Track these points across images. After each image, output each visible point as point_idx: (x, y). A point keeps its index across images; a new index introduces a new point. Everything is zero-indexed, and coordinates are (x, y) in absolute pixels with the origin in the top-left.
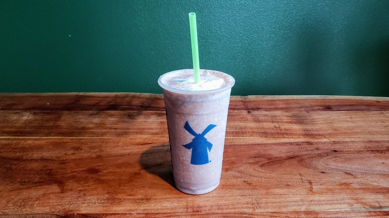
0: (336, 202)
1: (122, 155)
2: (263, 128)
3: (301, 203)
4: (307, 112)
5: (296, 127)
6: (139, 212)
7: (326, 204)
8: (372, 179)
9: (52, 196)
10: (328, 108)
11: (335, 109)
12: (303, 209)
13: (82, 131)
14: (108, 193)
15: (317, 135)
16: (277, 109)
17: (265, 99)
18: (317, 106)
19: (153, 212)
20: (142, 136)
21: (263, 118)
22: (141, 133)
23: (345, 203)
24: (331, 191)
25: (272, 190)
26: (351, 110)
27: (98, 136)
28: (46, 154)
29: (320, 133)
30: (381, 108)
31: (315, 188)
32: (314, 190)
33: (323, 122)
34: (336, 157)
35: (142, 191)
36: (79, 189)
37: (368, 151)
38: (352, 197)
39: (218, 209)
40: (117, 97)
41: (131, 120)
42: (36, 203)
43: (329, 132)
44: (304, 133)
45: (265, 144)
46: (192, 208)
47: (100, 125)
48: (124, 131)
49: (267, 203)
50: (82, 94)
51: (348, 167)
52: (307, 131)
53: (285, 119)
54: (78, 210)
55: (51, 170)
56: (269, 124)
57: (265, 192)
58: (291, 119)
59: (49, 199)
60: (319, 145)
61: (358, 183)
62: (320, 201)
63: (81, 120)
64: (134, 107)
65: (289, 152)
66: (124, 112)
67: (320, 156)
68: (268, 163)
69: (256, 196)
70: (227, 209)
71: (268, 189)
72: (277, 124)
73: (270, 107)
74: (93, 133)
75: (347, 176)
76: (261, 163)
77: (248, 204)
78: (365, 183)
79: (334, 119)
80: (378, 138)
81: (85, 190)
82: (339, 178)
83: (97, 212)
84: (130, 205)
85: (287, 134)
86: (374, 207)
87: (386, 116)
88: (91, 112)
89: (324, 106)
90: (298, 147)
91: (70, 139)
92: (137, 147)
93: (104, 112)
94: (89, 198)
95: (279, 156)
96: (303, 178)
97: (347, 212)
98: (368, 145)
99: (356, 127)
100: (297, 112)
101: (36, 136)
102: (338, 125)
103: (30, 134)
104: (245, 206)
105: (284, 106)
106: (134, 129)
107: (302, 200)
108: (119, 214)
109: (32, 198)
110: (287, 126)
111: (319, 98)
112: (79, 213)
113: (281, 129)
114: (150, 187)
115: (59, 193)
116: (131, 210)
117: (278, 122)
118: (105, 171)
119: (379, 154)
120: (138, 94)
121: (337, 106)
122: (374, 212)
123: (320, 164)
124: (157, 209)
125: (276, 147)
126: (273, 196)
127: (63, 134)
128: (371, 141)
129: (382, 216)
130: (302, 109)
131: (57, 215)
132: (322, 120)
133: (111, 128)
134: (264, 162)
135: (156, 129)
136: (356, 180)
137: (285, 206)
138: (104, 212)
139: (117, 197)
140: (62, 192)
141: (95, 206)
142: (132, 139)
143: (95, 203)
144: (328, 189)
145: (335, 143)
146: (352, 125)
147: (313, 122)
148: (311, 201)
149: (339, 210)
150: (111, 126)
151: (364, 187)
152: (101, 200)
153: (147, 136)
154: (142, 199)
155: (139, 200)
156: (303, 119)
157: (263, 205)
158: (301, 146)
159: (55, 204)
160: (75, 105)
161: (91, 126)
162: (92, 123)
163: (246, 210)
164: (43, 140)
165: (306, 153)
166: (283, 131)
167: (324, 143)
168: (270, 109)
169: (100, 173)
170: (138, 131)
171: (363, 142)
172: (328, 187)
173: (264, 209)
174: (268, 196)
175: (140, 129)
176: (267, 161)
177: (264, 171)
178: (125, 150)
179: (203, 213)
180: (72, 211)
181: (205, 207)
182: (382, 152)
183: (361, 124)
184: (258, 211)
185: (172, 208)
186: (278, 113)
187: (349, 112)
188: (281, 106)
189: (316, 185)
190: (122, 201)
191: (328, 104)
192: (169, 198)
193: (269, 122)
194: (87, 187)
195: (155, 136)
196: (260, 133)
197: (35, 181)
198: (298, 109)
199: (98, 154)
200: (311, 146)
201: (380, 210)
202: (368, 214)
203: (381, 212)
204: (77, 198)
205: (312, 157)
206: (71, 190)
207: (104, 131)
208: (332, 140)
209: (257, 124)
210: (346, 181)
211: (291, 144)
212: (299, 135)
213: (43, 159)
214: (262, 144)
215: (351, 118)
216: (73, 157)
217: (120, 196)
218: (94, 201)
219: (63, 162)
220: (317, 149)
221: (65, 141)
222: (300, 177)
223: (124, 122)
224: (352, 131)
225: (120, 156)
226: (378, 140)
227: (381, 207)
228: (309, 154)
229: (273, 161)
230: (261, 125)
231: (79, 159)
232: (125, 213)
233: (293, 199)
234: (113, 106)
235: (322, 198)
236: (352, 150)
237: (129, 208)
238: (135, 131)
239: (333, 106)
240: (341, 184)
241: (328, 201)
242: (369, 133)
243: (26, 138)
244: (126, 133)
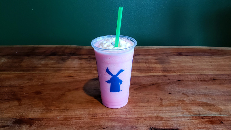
0: (174, 111)
1: (56, 83)
2: (140, 67)
3: (154, 112)
4: (167, 56)
5: (159, 66)
6: (62, 117)
7: (169, 112)
8: (198, 98)
9: (13, 107)
10: (180, 54)
11: (184, 55)
12: (155, 115)
13: (34, 68)
14: (45, 106)
15: (170, 71)
16: (149, 55)
17: (143, 48)
18: (173, 53)
19: (69, 117)
20: (68, 72)
21: (140, 60)
22: (68, 70)
23: (179, 112)
24: (173, 105)
25: (138, 104)
26: (193, 55)
27: (43, 72)
28: (12, 83)
29: (172, 69)
30: (212, 54)
31: (164, 103)
32: (163, 104)
33: (175, 63)
34: (179, 84)
35: (65, 105)
36: (29, 103)
37: (199, 80)
38: (184, 108)
39: (106, 115)
40: (56, 48)
41: (63, 62)
42: (4, 111)
43: (178, 69)
44: (163, 69)
45: (139, 76)
46: (92, 114)
47: (45, 65)
48: (59, 68)
49: (135, 112)
50: (36, 46)
51: (185, 90)
52: (165, 68)
53: (153, 61)
54: (27, 116)
55: (15, 92)
56: (143, 64)
57: (134, 105)
58: (156, 61)
59: (12, 109)
60: (170, 77)
61: (189, 100)
62: (165, 111)
63: (35, 62)
64: (66, 54)
65: (152, 81)
66: (60, 57)
67: (170, 83)
68: (139, 88)
69: (129, 108)
70: (111, 115)
71: (136, 103)
72: (148, 64)
73: (146, 54)
74: (40, 70)
75: (184, 96)
76: (135, 88)
77: (124, 112)
78: (193, 100)
79: (182, 61)
80: (206, 72)
81: (33, 104)
82: (178, 97)
83: (38, 117)
84: (57, 113)
85: (153, 70)
86: (196, 114)
87: (214, 59)
88: (40, 57)
89: (178, 53)
90: (158, 78)
91: (27, 74)
92: (65, 78)
93: (48, 57)
94: (34, 108)
95: (146, 83)
96: (158, 97)
97: (180, 117)
98: (199, 77)
99: (194, 66)
100: (161, 57)
101: (7, 72)
102: (183, 65)
103: (4, 70)
104: (122, 113)
105: (154, 53)
106: (64, 68)
107: (155, 110)
108: (50, 118)
109: (2, 109)
110: (153, 65)
111: (176, 48)
112: (28, 117)
113: (150, 68)
114: (69, 103)
115: (17, 106)
116: (57, 116)
117: (148, 63)
118: (45, 93)
119: (205, 82)
120: (69, 46)
121: (185, 52)
122: (195, 117)
123: (169, 88)
124: (72, 115)
125: (145, 78)
126: (139, 107)
127: (24, 71)
128: (201, 75)
129: (199, 119)
130: (164, 55)
131: (15, 119)
132: (175, 61)
133: (51, 67)
134: (137, 87)
135: (77, 67)
136: (189, 98)
137: (144, 114)
138: (42, 117)
139: (50, 108)
140: (19, 105)
141: (37, 113)
142: (62, 73)
143: (37, 112)
144: (171, 103)
145: (180, 75)
146: (192, 64)
147: (169, 62)
148: (160, 110)
149: (175, 116)
150: (51, 65)
151: (193, 102)
152: (41, 110)
153: (71, 72)
154: (64, 109)
155: (62, 110)
156: (164, 61)
157: (132, 113)
158: (160, 78)
159: (15, 112)
160: (32, 53)
161: (40, 65)
162: (41, 64)
163: (122, 116)
164: (12, 74)
165: (162, 82)
166: (151, 69)
167: (174, 76)
168: (145, 55)
169: (42, 94)
170: (67, 68)
171: (197, 75)
172: (171, 102)
173: (132, 115)
174: (135, 108)
175: (68, 68)
176: (138, 87)
177: (136, 93)
178: (57, 80)
179: (97, 117)
180: (23, 116)
181: (99, 114)
182: (206, 81)
183: (198, 64)
184: (129, 116)
185: (80, 115)
186: (150, 57)
187: (192, 56)
188: (152, 53)
189: (164, 101)
190: (52, 111)
191: (180, 51)
192: (79, 109)
193: (143, 63)
194: (34, 103)
195: (76, 72)
196: (137, 69)
197: (5, 99)
198: (162, 55)
199: (42, 83)
200: (166, 77)
201: (199, 116)
202: (191, 118)
203: (199, 117)
204: (28, 109)
205: (165, 84)
206: (25, 104)
207: (47, 69)
208: (179, 74)
209: (137, 64)
210: (183, 99)
211: (154, 76)
212: (160, 71)
213: (11, 86)
214: (137, 76)
215: (192, 60)
216: (27, 85)
217: (52, 108)
218: (37, 110)
219: (22, 88)
220: (169, 79)
221: (24, 75)
222: (156, 96)
223: (59, 63)
224: (191, 68)
225: (54, 84)
226: (206, 73)
227: (200, 114)
228: (164, 83)
229: (142, 87)
230: (138, 65)
231: (31, 86)
232: (54, 117)
233: (150, 109)
234: (54, 53)
235: (167, 109)
236: (189, 80)
237: (56, 115)
238: (65, 69)
239: (183, 53)
240: (179, 101)
241: (170, 110)
242: (202, 69)
243: (2, 73)
244: (59, 70)
